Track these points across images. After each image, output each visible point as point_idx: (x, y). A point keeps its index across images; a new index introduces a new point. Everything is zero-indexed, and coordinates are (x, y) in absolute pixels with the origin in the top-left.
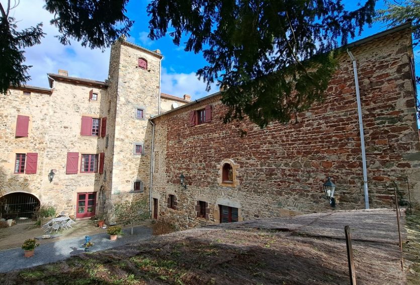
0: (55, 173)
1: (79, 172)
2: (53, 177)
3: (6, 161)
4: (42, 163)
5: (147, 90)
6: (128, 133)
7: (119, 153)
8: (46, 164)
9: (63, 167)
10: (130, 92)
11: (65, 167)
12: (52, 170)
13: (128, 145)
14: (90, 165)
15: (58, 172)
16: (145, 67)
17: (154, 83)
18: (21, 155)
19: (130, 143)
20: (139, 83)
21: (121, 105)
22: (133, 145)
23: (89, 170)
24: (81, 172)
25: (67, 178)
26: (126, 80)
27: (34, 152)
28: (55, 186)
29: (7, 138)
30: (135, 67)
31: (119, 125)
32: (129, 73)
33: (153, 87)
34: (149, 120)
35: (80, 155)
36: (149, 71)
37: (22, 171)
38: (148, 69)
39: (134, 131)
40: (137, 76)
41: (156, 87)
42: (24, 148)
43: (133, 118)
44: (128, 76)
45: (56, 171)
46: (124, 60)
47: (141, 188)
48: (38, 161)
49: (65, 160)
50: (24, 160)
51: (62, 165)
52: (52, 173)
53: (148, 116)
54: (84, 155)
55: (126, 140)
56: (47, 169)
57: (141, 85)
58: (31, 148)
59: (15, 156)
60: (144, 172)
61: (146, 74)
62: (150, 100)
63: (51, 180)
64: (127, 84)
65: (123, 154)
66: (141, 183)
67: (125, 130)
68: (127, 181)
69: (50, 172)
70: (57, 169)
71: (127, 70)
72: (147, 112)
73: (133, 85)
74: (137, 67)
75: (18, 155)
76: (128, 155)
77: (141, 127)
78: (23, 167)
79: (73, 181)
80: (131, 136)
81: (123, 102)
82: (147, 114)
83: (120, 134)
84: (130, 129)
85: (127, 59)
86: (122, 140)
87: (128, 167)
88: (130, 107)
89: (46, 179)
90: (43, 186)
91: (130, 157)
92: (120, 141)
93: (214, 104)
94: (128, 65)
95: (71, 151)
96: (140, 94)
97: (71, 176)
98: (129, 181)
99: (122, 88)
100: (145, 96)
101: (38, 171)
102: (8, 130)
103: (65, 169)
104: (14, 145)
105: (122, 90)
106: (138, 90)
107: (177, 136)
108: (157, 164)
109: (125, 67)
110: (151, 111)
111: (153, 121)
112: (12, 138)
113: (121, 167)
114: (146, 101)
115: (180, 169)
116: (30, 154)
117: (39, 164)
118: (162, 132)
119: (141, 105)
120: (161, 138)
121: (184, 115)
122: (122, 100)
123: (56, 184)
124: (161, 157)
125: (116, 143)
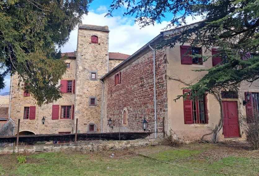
0: (45, 119)
1: (59, 118)
2: (44, 121)
3: (19, 112)
4: (38, 112)
5: (98, 58)
6: (85, 91)
7: (79, 105)
8: (41, 113)
9: (50, 115)
10: (86, 62)
11: (51, 115)
12: (44, 117)
13: (85, 99)
14: (66, 113)
15: (47, 118)
16: (97, 42)
17: (104, 53)
18: (27, 108)
19: (86, 97)
20: (92, 54)
21: (80, 72)
22: (88, 99)
23: (66, 117)
24: (61, 118)
25: (52, 122)
26: (83, 54)
27: (33, 106)
28: (46, 127)
29: (19, 97)
30: (89, 43)
31: (79, 85)
32: (85, 49)
33: (103, 55)
34: (100, 80)
35: (60, 107)
36: (99, 44)
37: (28, 118)
38: (99, 43)
39: (89, 89)
40: (91, 50)
41: (105, 55)
42: (28, 103)
43: (88, 80)
44: (84, 51)
45: (46, 117)
46: (81, 40)
47: (94, 129)
48: (36, 112)
49: (51, 110)
50: (28, 110)
51: (49, 114)
52: (44, 119)
53: (99, 77)
54: (62, 107)
55: (84, 96)
56: (41, 116)
57: (94, 56)
58: (32, 103)
59: (23, 108)
60: (97, 118)
61: (97, 47)
62: (101, 66)
63: (43, 123)
64: (83, 57)
65: (81, 105)
66: (95, 125)
67: (83, 88)
68: (85, 124)
69: (42, 118)
70: (47, 116)
71: (83, 47)
72: (99, 74)
73: (87, 56)
74: (90, 43)
75: (25, 108)
76: (85, 106)
77: (95, 85)
78: (28, 115)
79: (56, 124)
80: (87, 92)
81: (81, 70)
82: (99, 76)
83: (79, 92)
84: (86, 87)
85: (83, 39)
86: (81, 96)
87: (85, 114)
88: (86, 72)
89: (40, 122)
90: (39, 127)
91: (87, 107)
92: (79, 96)
93: (122, 71)
94: (84, 43)
95: (55, 104)
96: (93, 62)
97: (54, 121)
98: (86, 124)
99: (80, 60)
100: (97, 63)
101: (36, 118)
102: (20, 93)
103: (51, 116)
104: (23, 102)
105: (80, 61)
106: (92, 59)
107: (111, 92)
108: (104, 112)
109: (82, 45)
110: (102, 73)
111: (103, 80)
112: (22, 97)
113: (80, 115)
114: (97, 67)
115: (111, 115)
116: (31, 107)
117: (36, 113)
118: (106, 89)
119: (94, 70)
120: (106, 93)
121: (113, 77)
122: (80, 68)
123: (46, 126)
124: (106, 106)
125: (77, 98)
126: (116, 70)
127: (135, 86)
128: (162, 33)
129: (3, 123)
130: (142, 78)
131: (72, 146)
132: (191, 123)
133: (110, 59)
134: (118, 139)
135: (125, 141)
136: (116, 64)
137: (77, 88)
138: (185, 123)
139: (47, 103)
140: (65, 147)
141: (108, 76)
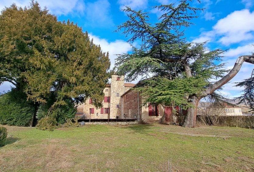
3: (87, 110)
5: (120, 87)
6: (114, 101)
9: (100, 112)
10: (115, 89)
14: (107, 111)
15: (99, 114)
16: (119, 80)
22: (116, 105)
23: (107, 113)
24: (104, 113)
31: (112, 99)
33: (122, 85)
39: (116, 101)
40: (117, 83)
43: (116, 97)
44: (114, 84)
49: (100, 110)
52: (97, 114)
53: (120, 95)
54: (105, 108)
55: (114, 104)
56: (96, 112)
57: (118, 86)
59: (89, 109)
60: (120, 113)
61: (119, 82)
62: (121, 90)
65: (113, 108)
66: (119, 117)
68: (114, 116)
73: (115, 86)
74: (116, 81)
75: (90, 109)
77: (118, 99)
78: (91, 112)
83: (112, 102)
85: (113, 79)
86: (113, 104)
88: (115, 93)
89: (96, 115)
91: (115, 109)
96: (117, 89)
97: (102, 115)
99: (112, 88)
100: (119, 89)
101: (94, 113)
104: (89, 106)
107: (125, 102)
108: (123, 111)
109: (113, 81)
110: (121, 94)
111: (122, 97)
112: (89, 104)
113: (113, 112)
114: (119, 91)
115: (125, 112)
116: (92, 108)
117: (94, 111)
118: (123, 101)
119: (118, 92)
120: (123, 102)
121: (125, 96)
122: (112, 92)
123: (98, 117)
124: (123, 108)
125: (111, 105)
126: (126, 93)
127: (133, 101)
128: (140, 81)
129: (81, 115)
130: (135, 98)
131: (107, 123)
132: (151, 116)
133: (125, 87)
134: (123, 121)
135: (126, 122)
136: (128, 89)
137: (111, 100)
138: (149, 116)
139: (99, 108)
140: (105, 123)
141: (124, 95)
